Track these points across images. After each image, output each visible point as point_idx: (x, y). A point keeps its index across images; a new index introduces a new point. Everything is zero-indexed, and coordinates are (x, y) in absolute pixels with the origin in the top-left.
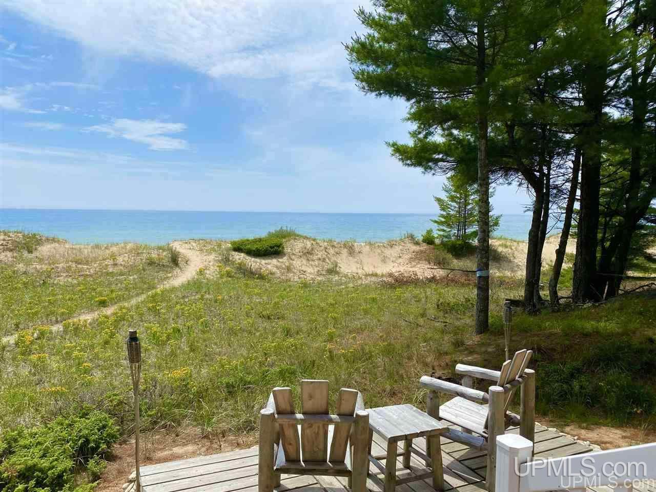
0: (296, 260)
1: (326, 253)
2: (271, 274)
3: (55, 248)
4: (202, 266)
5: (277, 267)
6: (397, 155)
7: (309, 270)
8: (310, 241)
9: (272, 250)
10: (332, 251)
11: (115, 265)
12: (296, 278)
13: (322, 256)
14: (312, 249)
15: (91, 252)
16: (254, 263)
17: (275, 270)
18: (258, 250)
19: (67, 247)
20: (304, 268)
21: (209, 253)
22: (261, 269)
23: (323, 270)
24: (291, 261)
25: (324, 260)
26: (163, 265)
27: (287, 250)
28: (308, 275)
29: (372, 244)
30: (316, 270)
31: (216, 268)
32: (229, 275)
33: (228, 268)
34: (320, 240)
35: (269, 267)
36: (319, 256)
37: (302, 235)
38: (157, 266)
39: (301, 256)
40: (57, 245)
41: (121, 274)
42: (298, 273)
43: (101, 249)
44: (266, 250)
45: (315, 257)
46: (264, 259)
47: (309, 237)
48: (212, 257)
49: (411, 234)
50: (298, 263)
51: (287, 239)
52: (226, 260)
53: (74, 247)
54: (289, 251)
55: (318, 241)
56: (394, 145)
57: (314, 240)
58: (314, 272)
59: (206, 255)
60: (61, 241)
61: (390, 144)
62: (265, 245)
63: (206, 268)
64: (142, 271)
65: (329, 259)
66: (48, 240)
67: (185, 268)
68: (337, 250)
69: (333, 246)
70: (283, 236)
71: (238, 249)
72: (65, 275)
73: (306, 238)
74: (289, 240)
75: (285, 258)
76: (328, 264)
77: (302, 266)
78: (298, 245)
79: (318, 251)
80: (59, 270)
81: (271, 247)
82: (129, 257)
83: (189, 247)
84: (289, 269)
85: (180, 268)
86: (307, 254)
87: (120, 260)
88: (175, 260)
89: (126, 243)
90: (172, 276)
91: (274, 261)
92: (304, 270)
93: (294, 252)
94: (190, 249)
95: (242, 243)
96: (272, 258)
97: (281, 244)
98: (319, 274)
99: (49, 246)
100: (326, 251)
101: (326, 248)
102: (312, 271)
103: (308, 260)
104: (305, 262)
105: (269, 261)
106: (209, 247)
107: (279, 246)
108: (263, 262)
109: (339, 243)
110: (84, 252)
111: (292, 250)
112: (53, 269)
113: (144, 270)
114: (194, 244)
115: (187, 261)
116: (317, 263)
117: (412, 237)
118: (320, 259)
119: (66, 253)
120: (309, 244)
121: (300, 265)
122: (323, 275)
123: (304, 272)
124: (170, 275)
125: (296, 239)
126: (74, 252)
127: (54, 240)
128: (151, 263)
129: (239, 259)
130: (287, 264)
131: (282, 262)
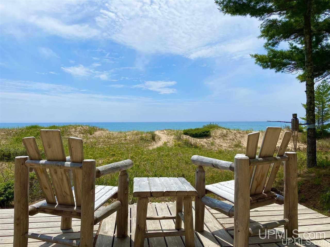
0: (217, 139)
1: (235, 136)
2: (202, 146)
3: (102, 133)
4: (166, 141)
5: (206, 143)
6: (259, 62)
7: (225, 145)
8: (226, 130)
9: (204, 134)
10: (238, 135)
11: (126, 140)
12: (216, 149)
13: (232, 137)
14: (227, 134)
15: (118, 135)
16: (193, 140)
17: (205, 144)
18: (196, 134)
19: (107, 132)
20: (221, 144)
21: (171, 135)
22: (197, 143)
23: (232, 145)
24: (214, 140)
25: (233, 140)
26: (147, 140)
27: (213, 134)
28: (223, 147)
29: (263, 132)
30: (228, 145)
31: (173, 142)
32: (179, 145)
33: (179, 142)
34: (232, 130)
35: (202, 143)
36: (231, 138)
37: (222, 127)
38: (144, 141)
39: (220, 138)
40: (103, 131)
41: (127, 144)
42: (218, 146)
43: (122, 133)
44: (200, 134)
45: (228, 138)
46: (199, 139)
47: (226, 128)
48: (172, 137)
49: (288, 127)
50: (217, 141)
51: (213, 128)
52: (179, 139)
53: (110, 132)
54: (213, 135)
55: (231, 130)
56: (256, 56)
57: (229, 129)
58: (227, 146)
59: (169, 136)
60: (105, 129)
61: (253, 56)
62: (200, 132)
63: (168, 142)
64: (137, 143)
65: (236, 139)
66: (99, 129)
67: (158, 142)
68: (241, 135)
69: (240, 133)
70: (211, 128)
71: (186, 133)
72: (102, 144)
73: (224, 128)
74: (214, 129)
75: (211, 138)
76: (236, 142)
77: (220, 143)
78: (219, 132)
79: (230, 135)
80: (100, 142)
81: (203, 133)
82: (132, 136)
83: (162, 133)
84: (212, 144)
85: (156, 142)
86: (224, 136)
87: (128, 137)
88: (153, 138)
89: (133, 131)
90: (151, 145)
91: (205, 140)
92: (221, 145)
93: (216, 135)
94: (163, 133)
95: (188, 131)
96: (204, 138)
97: (209, 131)
98: (230, 147)
99: (99, 132)
100: (235, 135)
101: (235, 134)
102: (226, 146)
103: (224, 140)
104: (222, 140)
105: (203, 140)
106: (172, 133)
107: (207, 132)
108: (198, 140)
109: (243, 131)
110: (114, 134)
111: (215, 134)
112: (98, 141)
113: (138, 142)
114: (165, 132)
115: (159, 139)
116: (229, 142)
117: (288, 128)
118: (231, 139)
119: (106, 135)
120: (225, 131)
121: (219, 142)
122: (232, 148)
123: (221, 146)
124: (150, 145)
125: (218, 129)
126: (110, 135)
127: (102, 130)
128: (142, 139)
129: (186, 138)
130: (212, 141)
131: (209, 140)
